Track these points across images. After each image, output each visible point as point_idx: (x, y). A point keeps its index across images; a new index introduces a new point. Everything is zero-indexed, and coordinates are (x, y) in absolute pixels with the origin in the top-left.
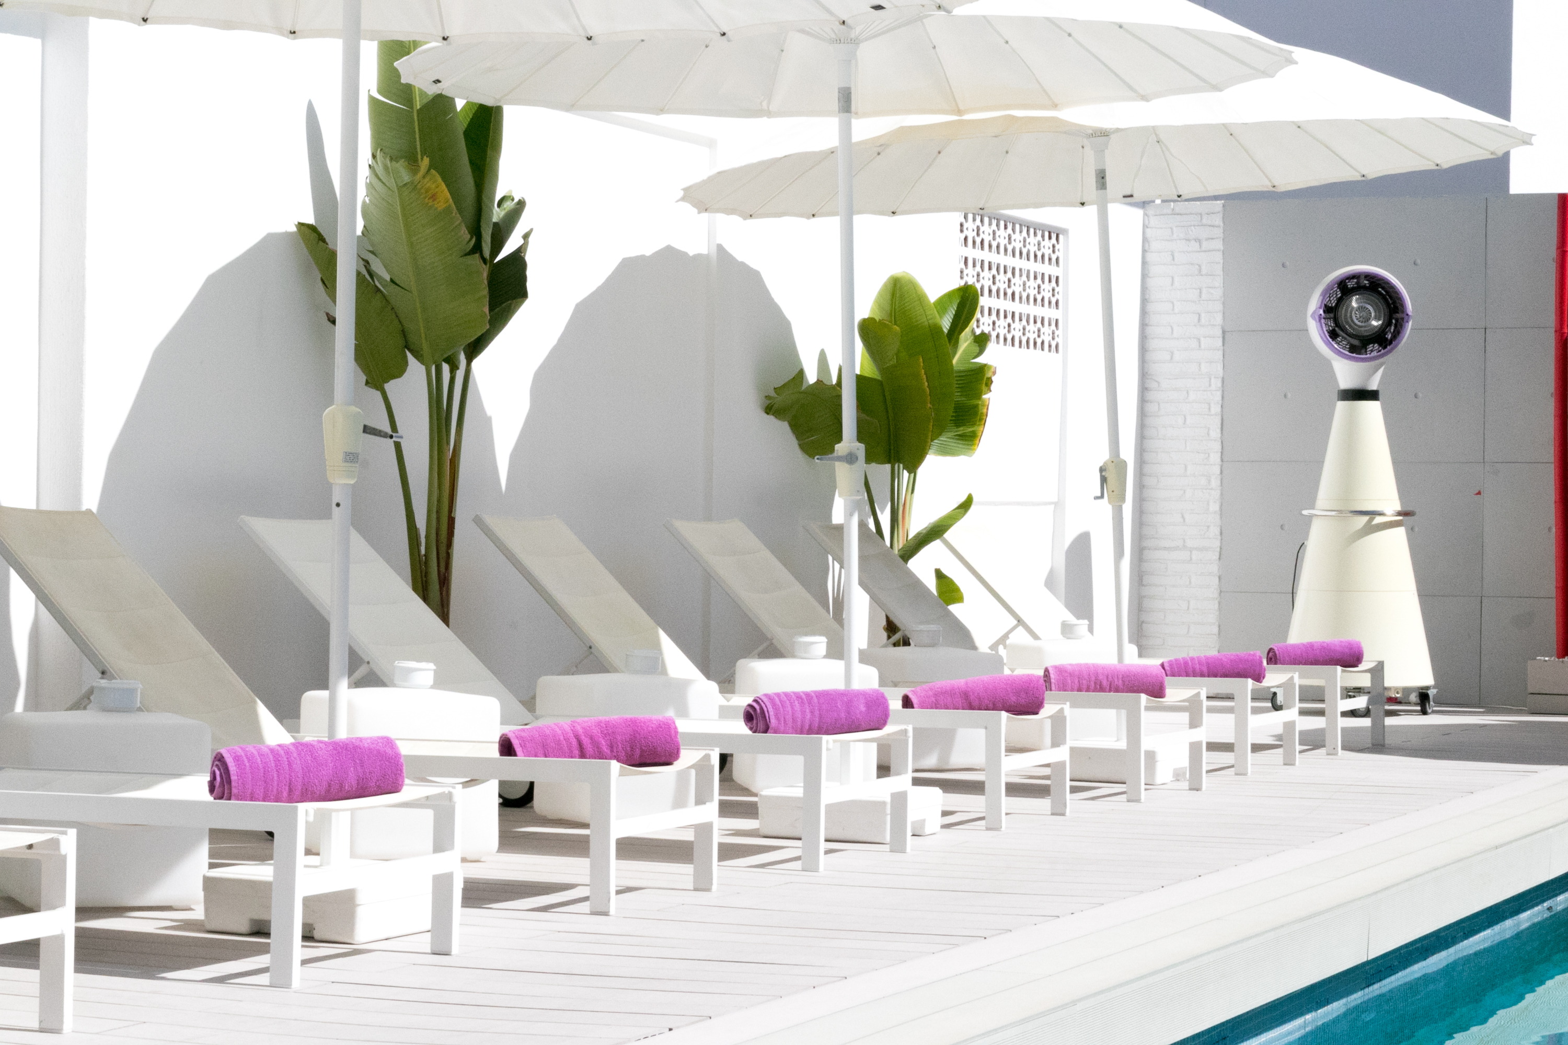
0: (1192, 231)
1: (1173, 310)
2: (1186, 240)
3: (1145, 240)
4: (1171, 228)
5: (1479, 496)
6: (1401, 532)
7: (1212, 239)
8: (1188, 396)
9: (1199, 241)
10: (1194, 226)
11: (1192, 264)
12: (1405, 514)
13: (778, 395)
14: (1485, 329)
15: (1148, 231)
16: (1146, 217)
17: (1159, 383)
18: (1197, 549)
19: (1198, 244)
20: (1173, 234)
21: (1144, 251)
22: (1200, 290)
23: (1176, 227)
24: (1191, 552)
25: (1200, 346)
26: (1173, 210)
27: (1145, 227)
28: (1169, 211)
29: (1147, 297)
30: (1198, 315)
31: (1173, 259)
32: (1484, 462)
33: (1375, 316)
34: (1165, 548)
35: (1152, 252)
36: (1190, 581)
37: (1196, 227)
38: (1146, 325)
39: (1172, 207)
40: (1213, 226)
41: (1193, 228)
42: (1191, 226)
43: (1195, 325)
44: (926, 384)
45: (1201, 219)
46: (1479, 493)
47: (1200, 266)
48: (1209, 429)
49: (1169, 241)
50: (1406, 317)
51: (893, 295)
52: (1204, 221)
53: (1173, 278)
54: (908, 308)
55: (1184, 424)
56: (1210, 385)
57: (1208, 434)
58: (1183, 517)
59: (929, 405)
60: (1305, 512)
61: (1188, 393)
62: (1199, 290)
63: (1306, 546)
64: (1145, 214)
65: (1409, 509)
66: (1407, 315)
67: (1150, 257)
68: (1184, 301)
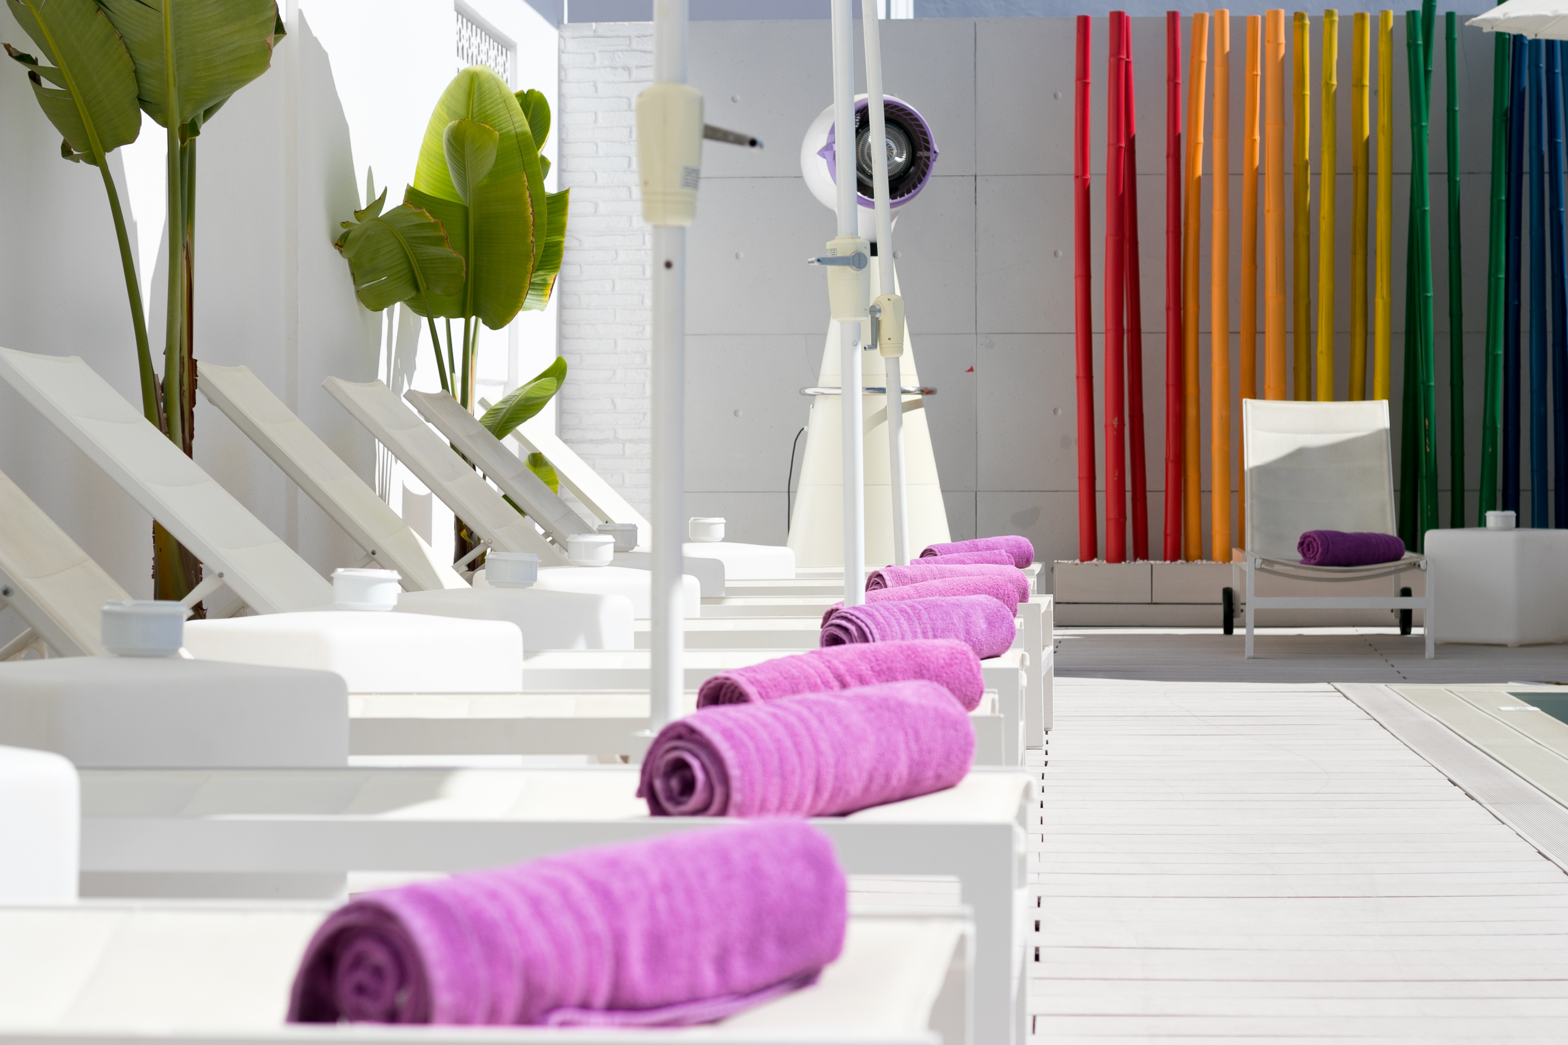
0: (619, 57)
1: (597, 152)
2: (612, 68)
3: (561, 67)
4: (593, 54)
5: (971, 373)
6: (920, 415)
7: (643, 67)
8: (616, 257)
9: (627, 69)
10: (622, 51)
11: (619, 97)
12: (925, 391)
13: (358, 220)
14: (976, 176)
15: (565, 57)
16: (562, 40)
17: (580, 241)
18: (631, 441)
19: (626, 73)
20: (595, 61)
21: (560, 81)
22: (630, 128)
23: (600, 52)
24: (624, 445)
25: (630, 196)
26: (595, 31)
27: (561, 51)
28: (591, 34)
29: (564, 136)
30: (627, 159)
31: (596, 91)
32: (976, 333)
33: (897, 153)
34: (592, 441)
35: (569, 82)
36: (623, 480)
37: (624, 53)
38: (564, 171)
39: (594, 28)
40: (645, 52)
41: (620, 53)
42: (617, 51)
43: (624, 171)
44: (530, 210)
45: (630, 44)
46: (971, 370)
47: (629, 99)
48: (643, 296)
49: (590, 68)
50: (932, 156)
51: (469, 94)
52: (634, 46)
53: (596, 114)
54: (489, 112)
55: (613, 290)
56: (644, 243)
57: (643, 303)
58: (613, 402)
59: (531, 238)
60: (810, 391)
61: (616, 252)
62: (628, 129)
63: (807, 433)
64: (561, 37)
65: (929, 386)
66: (935, 152)
67: (567, 88)
68: (610, 142)
